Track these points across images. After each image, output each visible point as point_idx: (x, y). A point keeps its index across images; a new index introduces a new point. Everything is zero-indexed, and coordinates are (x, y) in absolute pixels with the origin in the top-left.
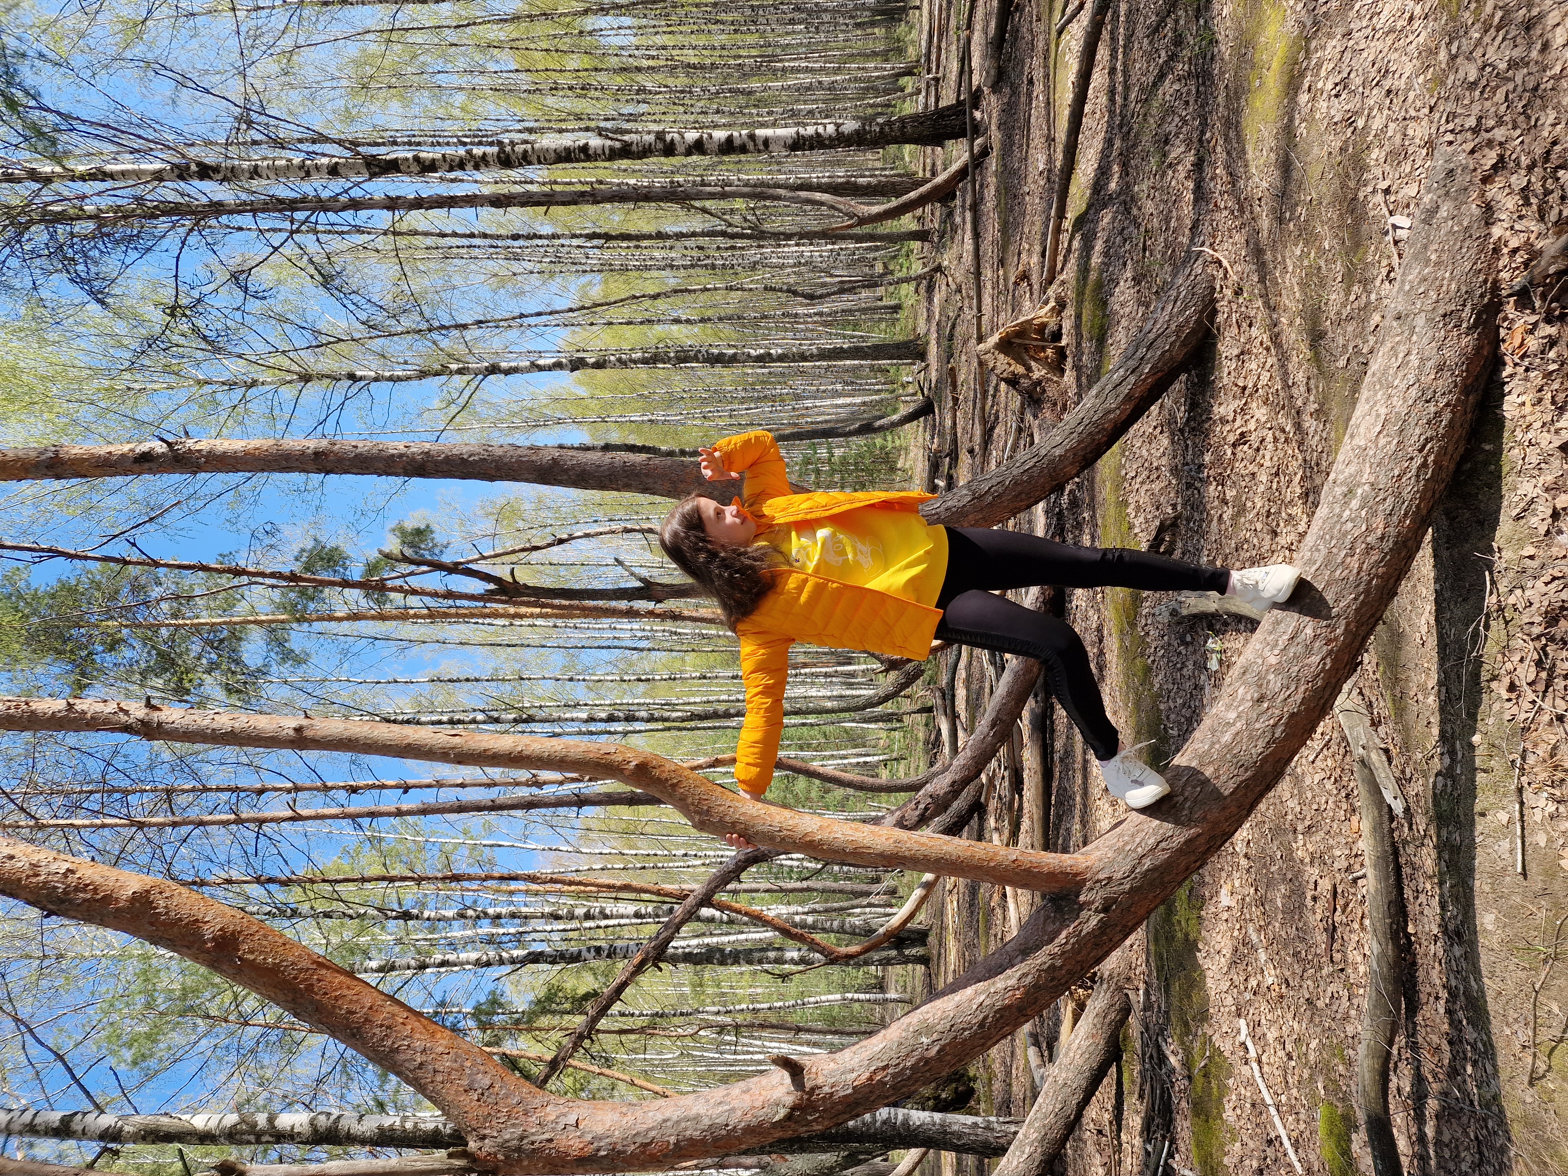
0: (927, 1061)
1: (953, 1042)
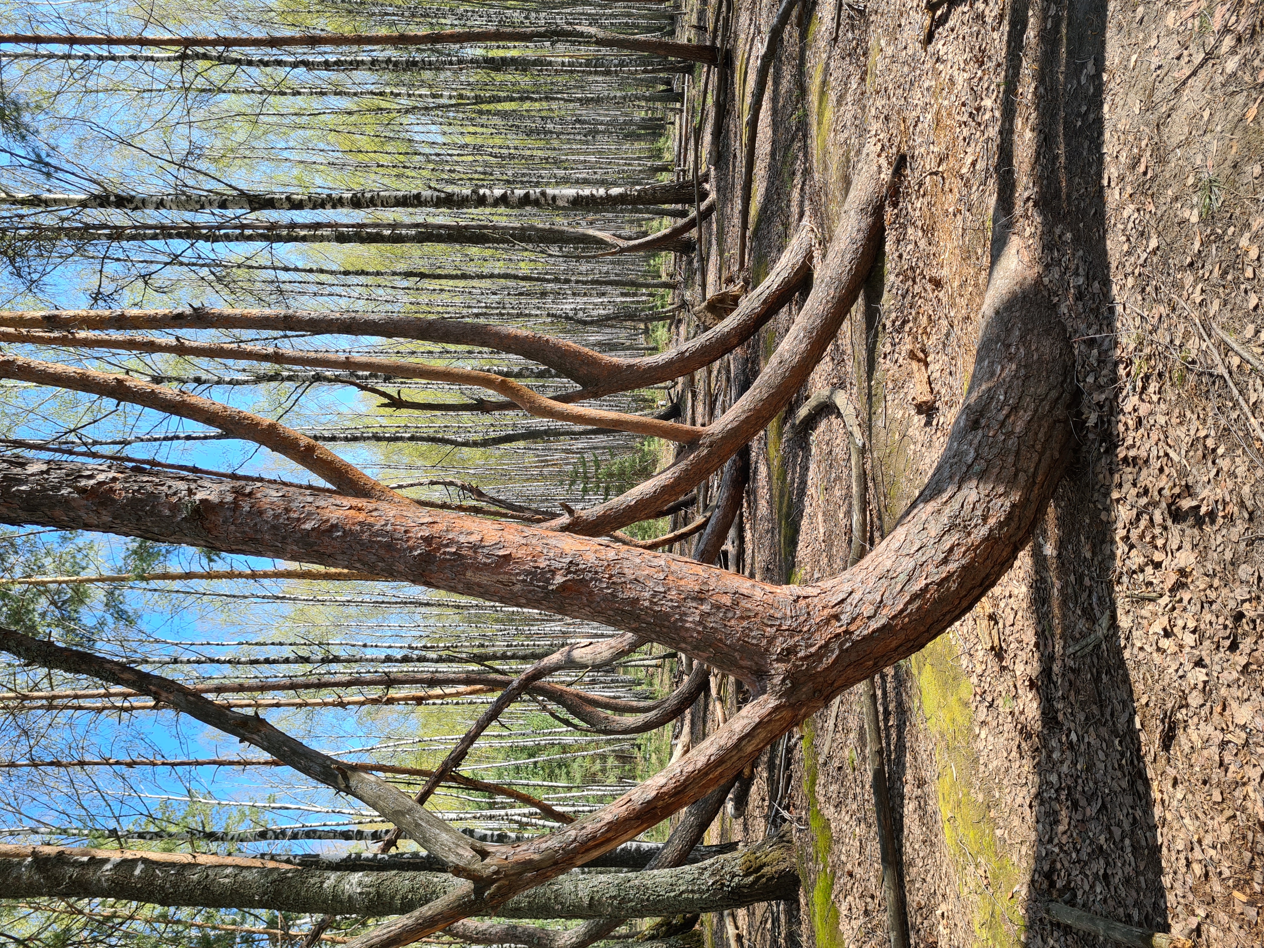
0: (630, 507)
1: (642, 500)
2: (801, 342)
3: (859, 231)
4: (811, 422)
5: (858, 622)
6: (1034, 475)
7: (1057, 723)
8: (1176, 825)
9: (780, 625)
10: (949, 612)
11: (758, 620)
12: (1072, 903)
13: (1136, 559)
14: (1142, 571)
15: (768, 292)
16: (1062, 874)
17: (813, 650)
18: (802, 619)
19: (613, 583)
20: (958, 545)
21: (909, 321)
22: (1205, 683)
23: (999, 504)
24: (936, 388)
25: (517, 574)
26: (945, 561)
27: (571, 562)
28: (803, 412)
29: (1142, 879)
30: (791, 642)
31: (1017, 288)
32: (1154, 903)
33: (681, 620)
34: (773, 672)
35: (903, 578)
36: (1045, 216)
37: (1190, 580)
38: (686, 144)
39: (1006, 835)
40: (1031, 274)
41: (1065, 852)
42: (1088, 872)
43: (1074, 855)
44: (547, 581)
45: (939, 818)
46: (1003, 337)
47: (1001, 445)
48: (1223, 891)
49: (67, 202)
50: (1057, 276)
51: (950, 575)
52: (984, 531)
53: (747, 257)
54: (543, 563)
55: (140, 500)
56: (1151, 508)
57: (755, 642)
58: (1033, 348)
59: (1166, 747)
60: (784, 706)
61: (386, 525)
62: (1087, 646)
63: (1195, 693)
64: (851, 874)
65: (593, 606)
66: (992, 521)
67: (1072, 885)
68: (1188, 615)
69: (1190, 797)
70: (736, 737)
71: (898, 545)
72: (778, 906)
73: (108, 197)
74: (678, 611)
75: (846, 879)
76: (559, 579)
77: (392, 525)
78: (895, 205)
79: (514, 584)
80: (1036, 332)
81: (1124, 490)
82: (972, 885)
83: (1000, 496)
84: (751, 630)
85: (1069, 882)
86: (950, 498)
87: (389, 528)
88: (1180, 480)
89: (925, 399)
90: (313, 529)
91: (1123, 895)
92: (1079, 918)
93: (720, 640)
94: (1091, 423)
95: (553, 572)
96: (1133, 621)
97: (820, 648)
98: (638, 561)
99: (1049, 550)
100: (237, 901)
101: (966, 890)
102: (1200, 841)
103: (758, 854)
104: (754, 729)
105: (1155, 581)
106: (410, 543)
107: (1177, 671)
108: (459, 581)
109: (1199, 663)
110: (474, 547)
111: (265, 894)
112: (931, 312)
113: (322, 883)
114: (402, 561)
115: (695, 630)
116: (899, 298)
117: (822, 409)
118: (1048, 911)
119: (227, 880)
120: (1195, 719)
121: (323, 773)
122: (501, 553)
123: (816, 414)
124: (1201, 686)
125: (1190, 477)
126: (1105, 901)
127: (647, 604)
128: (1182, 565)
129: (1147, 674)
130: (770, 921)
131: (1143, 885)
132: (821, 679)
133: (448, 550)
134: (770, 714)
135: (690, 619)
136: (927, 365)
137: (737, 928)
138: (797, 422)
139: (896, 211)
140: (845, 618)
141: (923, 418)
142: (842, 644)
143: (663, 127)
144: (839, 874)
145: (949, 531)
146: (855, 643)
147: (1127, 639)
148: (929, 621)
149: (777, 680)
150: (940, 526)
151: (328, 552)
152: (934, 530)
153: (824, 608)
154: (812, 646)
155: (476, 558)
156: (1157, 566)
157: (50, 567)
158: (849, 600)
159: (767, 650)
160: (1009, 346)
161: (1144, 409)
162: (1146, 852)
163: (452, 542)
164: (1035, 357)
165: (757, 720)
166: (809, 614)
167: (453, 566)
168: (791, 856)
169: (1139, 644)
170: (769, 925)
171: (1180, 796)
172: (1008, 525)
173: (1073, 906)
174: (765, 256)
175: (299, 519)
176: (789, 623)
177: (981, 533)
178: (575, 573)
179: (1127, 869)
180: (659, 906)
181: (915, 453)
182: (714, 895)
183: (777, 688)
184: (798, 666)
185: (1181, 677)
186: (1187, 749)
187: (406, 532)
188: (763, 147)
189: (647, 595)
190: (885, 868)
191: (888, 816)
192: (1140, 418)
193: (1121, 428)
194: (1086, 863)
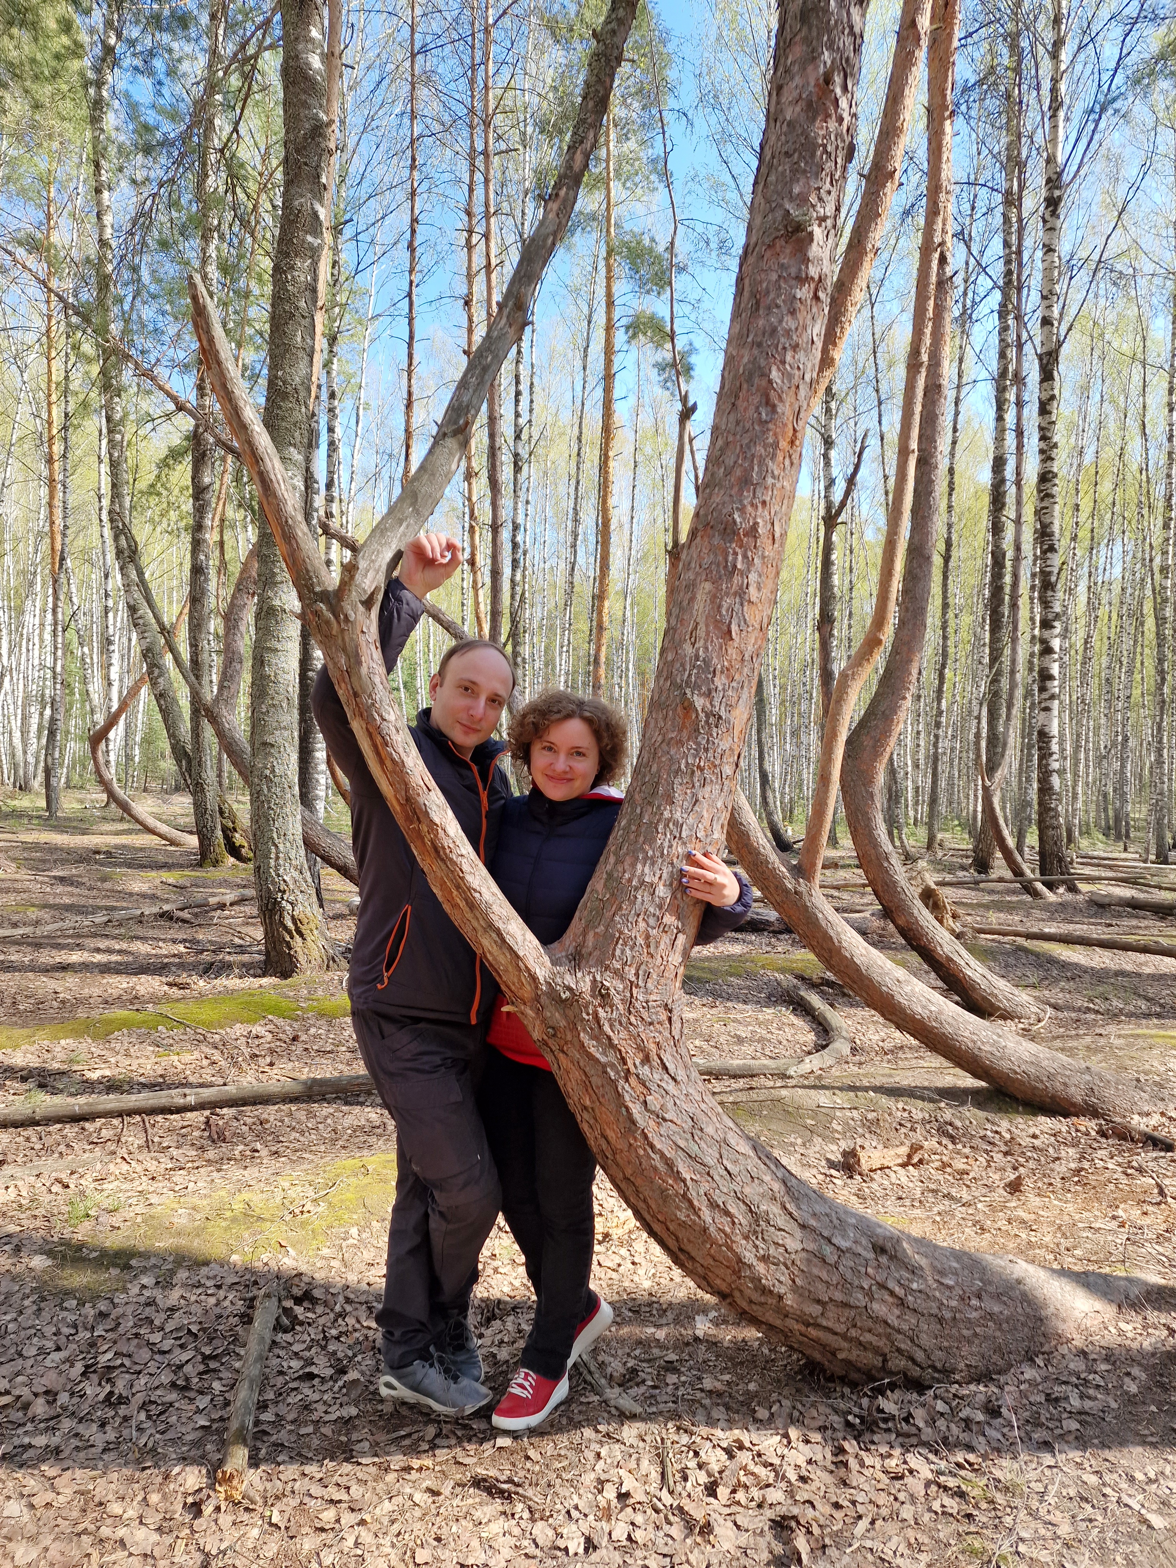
2: (924, 1007)
3: (1065, 1084)
4: (803, 1008)
5: (640, 1089)
6: (817, 1326)
7: (489, 1320)
8: (381, 1487)
9: (637, 986)
10: (649, 1207)
11: (645, 957)
12: (278, 1327)
13: (715, 1459)
14: (700, 1466)
15: (962, 963)
16: (310, 1315)
17: (607, 1028)
18: (645, 1015)
19: (693, 772)
20: (734, 1223)
21: (954, 1143)
22: (566, 1550)
23: (782, 1279)
24: (877, 1176)
25: (707, 648)
26: (713, 1205)
27: (720, 717)
28: (815, 1000)
29: (310, 1429)
30: (617, 999)
31: (1051, 1310)
32: (282, 1445)
33: (646, 858)
34: (579, 975)
35: (694, 1149)
36: (1153, 1355)
37: (699, 1539)
38: (1104, 866)
39: (351, 1241)
40: (1068, 1329)
41: (336, 1320)
42: (313, 1350)
43: (334, 1332)
44: (696, 687)
45: (365, 1152)
46: (991, 1289)
47: (856, 1283)
48: (304, 1552)
49: (1054, 140)
50: (1072, 1366)
51: (696, 1211)
52: (749, 1257)
53: (988, 936)
54: (720, 681)
55: (813, 155)
56: (783, 1485)
57: (618, 952)
58: (978, 1330)
59: (478, 1483)
60: (537, 988)
61: (773, 477)
62: (590, 1372)
63: (551, 1533)
64: (295, 1039)
65: (664, 746)
66: (761, 1268)
67: (298, 1328)
68: (651, 1533)
69: (418, 1513)
70: (501, 926)
71: (733, 1142)
72: (259, 952)
73: (1059, 188)
74: (658, 854)
75: (290, 1033)
76: (699, 702)
77: (773, 485)
78: (1102, 1133)
79: (693, 644)
80: (998, 1334)
81: (801, 1445)
82: (291, 1193)
83: (794, 1281)
84: (632, 949)
85: (301, 1324)
86: (790, 1214)
87: (770, 481)
88: (830, 1535)
89: (863, 1161)
90: (770, 382)
91: (290, 1400)
92: (262, 1339)
93: (620, 908)
94: (882, 1402)
95: (709, 694)
96: (631, 1446)
97: (609, 1038)
98: (720, 804)
99: (702, 1327)
100: (277, 351)
101: (286, 1185)
102: (362, 1522)
103: (315, 932)
104: (510, 949)
105: (689, 1484)
106: (749, 509)
107: (576, 1508)
108: (697, 574)
109: (590, 1545)
110: (741, 593)
111: (284, 383)
112: (972, 1175)
113: (295, 446)
114: (727, 498)
115: (633, 875)
116: (982, 1133)
117: (820, 1024)
118: (268, 1296)
119: (299, 339)
120: (517, 1531)
121: (460, 405)
122: (734, 628)
123: (813, 1017)
124: (561, 1543)
125: (837, 1552)
126: (281, 1373)
127: (667, 814)
128: (717, 1530)
129: (565, 1463)
130: (241, 942)
131: (303, 1431)
132: (569, 1037)
133: (740, 557)
134: (528, 969)
135: (647, 870)
136: (904, 1165)
137: (232, 904)
138: (802, 993)
139: (1093, 1133)
140: (644, 1071)
141: (837, 1157)
142: (613, 1066)
143: (1118, 837)
144: (296, 1025)
145: (751, 1211)
146: (613, 1083)
147: (608, 1435)
148: (639, 1182)
149: (569, 980)
150: (756, 1199)
151: (739, 403)
152: (751, 1191)
153: (658, 1044)
154: (612, 1026)
155: (727, 594)
156: (711, 1490)
157: (625, 149)
158: (666, 1076)
159: (607, 968)
160: (979, 1297)
161: (915, 1485)
162: (344, 1439)
163: (750, 563)
164: (965, 1332)
165: (521, 954)
166: (651, 1024)
167: (718, 565)
168: (312, 969)
169: (604, 1452)
170: (237, 941)
171: (418, 1497)
172: (756, 1289)
173: (275, 1329)
174: (995, 960)
175: (783, 362)
176: (640, 998)
177: (747, 1254)
178: (707, 722)
179: (321, 1408)
180: (263, 820)
181: (793, 1145)
182: (274, 883)
183: (559, 980)
184: (586, 1007)
185: (568, 1512)
186: (478, 1514)
187: (764, 503)
188: (1128, 961)
189: (678, 815)
190: (305, 1083)
191: (363, 1088)
192: (902, 1478)
193: (884, 1449)
194: (324, 1348)
